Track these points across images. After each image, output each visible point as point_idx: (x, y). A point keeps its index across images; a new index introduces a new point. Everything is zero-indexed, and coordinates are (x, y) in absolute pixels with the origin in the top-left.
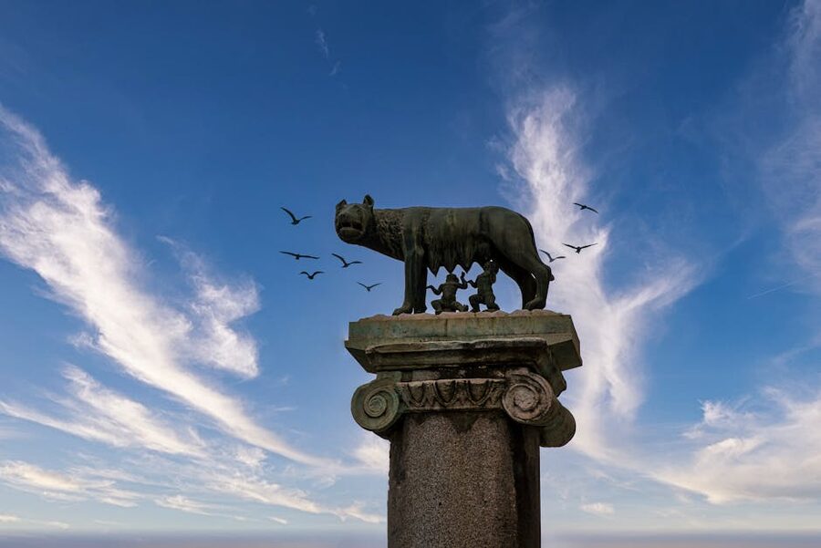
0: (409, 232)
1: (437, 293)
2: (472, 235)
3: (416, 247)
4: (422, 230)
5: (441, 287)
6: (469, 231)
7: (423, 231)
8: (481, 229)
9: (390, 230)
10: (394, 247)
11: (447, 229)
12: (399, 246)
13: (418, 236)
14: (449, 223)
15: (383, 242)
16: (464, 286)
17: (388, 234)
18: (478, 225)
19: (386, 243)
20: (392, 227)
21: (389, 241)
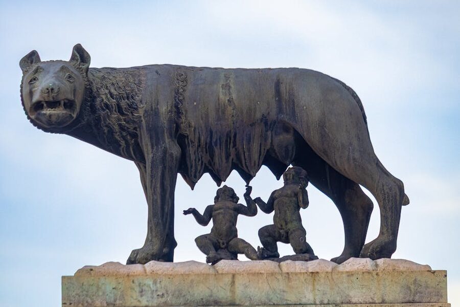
0: (153, 113)
1: (202, 220)
2: (265, 120)
3: (167, 141)
4: (177, 110)
5: (209, 210)
6: (258, 115)
7: (178, 112)
8: (280, 110)
9: (120, 110)
10: (124, 138)
11: (221, 110)
12: (134, 136)
13: (170, 121)
14: (223, 98)
15: (106, 130)
16: (250, 211)
17: (115, 115)
18: (274, 105)
19: (111, 131)
20: (123, 104)
21: (116, 128)
